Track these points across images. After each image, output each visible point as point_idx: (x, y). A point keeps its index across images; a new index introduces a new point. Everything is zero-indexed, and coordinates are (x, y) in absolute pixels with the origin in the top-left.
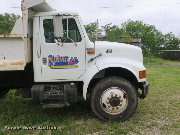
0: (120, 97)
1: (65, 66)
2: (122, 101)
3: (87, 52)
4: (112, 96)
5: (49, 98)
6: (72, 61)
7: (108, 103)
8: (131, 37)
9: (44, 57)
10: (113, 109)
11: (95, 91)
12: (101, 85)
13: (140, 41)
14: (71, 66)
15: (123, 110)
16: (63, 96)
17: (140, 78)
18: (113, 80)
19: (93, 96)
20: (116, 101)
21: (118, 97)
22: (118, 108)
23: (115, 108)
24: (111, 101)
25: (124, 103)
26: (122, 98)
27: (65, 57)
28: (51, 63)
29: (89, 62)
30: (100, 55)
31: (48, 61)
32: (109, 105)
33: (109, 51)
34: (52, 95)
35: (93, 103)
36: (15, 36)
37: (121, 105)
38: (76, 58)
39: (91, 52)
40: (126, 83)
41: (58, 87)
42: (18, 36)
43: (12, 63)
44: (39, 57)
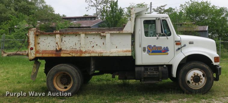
0: (201, 76)
1: (159, 54)
2: (202, 79)
3: (175, 43)
4: (194, 75)
5: (149, 76)
6: (165, 50)
7: (191, 80)
8: (195, 24)
9: (144, 46)
10: (196, 84)
11: (182, 71)
12: (186, 67)
13: (207, 29)
14: (163, 53)
15: (203, 86)
16: (159, 74)
17: (215, 62)
18: (195, 63)
19: (181, 75)
20: (197, 78)
21: (199, 75)
22: (199, 84)
23: (197, 84)
24: (194, 79)
25: (203, 80)
26: (202, 77)
27: (159, 47)
28: (149, 51)
29: (177, 50)
30: (185, 46)
31: (147, 50)
32: (192, 81)
33: (191, 43)
34: (150, 74)
35: (180, 80)
36: (126, 32)
37: (201, 82)
38: (167, 47)
39: (178, 43)
40: (204, 66)
41: (153, 69)
42: (129, 32)
43: (123, 51)
44: (140, 47)
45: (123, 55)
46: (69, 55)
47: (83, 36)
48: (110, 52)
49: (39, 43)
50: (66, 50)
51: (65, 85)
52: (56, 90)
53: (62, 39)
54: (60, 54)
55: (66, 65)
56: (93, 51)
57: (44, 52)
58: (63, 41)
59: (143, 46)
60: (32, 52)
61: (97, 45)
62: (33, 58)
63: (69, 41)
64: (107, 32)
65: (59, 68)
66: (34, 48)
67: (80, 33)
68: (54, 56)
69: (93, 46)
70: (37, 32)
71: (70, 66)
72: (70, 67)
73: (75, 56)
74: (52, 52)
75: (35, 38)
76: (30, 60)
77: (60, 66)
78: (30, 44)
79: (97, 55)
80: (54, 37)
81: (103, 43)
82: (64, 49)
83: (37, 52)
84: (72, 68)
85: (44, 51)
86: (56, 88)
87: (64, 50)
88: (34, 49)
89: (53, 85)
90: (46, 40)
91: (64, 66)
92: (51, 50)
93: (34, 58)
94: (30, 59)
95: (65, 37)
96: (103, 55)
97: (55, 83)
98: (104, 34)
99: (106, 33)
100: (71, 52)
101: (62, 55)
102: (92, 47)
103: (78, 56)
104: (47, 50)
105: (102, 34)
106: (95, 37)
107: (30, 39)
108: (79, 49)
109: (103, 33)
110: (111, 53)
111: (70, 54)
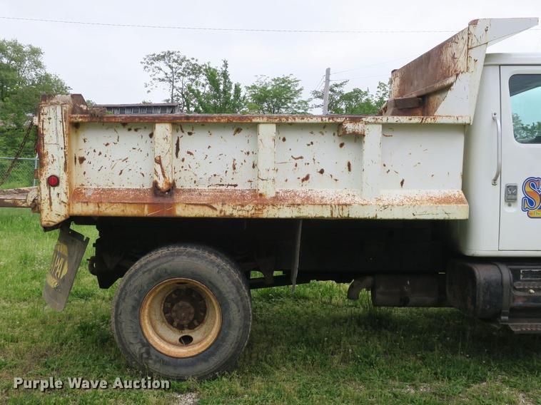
5: (531, 304)
28: (528, 203)
31: (520, 195)
34: (538, 294)
36: (451, 121)
42: (460, 120)
43: (431, 199)
44: (494, 183)
45: (436, 217)
46: (208, 213)
47: (267, 131)
48: (381, 204)
49: (82, 160)
50: (194, 190)
51: (180, 328)
52: (152, 351)
53: (177, 145)
54: (172, 205)
55: (194, 250)
56: (308, 199)
57: (105, 195)
58: (182, 153)
59: (507, 179)
60: (54, 197)
61: (322, 172)
62: (58, 220)
63: (208, 152)
64: (370, 119)
65: (165, 265)
66: (63, 178)
67: (258, 120)
68: (146, 212)
69: (307, 178)
70: (73, 111)
71: (213, 257)
72: (212, 262)
73: (236, 214)
74: (135, 197)
75: (67, 135)
76: (47, 229)
77: (172, 254)
78: (48, 159)
79: (325, 213)
80: (146, 134)
81: (349, 165)
82: (187, 187)
83: (76, 195)
84: (218, 266)
85: (103, 190)
86: (151, 341)
87: (184, 191)
88: (63, 183)
89: (139, 330)
90: (111, 145)
91: (189, 255)
92: (133, 190)
93: (63, 219)
94: (44, 223)
95: (190, 134)
96: (352, 216)
97: (146, 321)
98: (358, 127)
99: (367, 123)
100: (215, 199)
101: (181, 211)
102: (303, 180)
103: (248, 215)
104: (116, 186)
105: (350, 127)
106: (317, 137)
107: (46, 139)
108: (246, 187)
109: (355, 120)
110: (385, 207)
111: (215, 206)
